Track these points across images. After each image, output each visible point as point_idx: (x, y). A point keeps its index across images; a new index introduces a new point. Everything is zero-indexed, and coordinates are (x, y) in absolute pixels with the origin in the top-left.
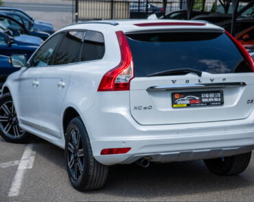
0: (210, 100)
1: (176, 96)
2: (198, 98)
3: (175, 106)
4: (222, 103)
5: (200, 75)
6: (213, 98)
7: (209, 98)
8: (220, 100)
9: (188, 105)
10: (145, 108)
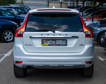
0: (60, 43)
1: (44, 41)
2: (54, 42)
3: (43, 45)
4: (66, 45)
5: (54, 32)
6: (62, 42)
7: (60, 42)
8: (65, 43)
9: (49, 45)
10: (29, 45)
